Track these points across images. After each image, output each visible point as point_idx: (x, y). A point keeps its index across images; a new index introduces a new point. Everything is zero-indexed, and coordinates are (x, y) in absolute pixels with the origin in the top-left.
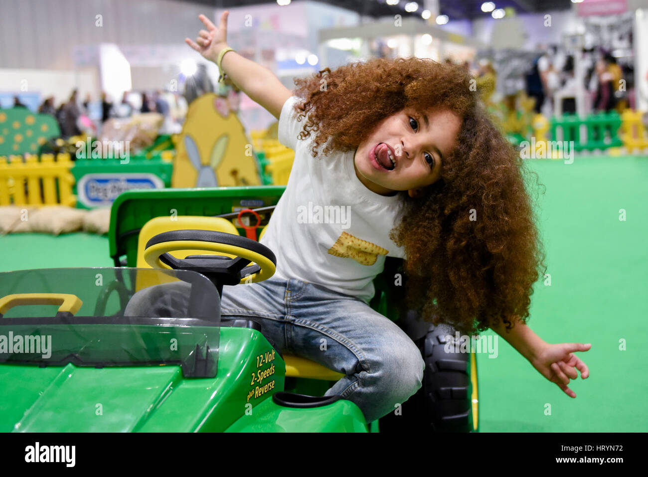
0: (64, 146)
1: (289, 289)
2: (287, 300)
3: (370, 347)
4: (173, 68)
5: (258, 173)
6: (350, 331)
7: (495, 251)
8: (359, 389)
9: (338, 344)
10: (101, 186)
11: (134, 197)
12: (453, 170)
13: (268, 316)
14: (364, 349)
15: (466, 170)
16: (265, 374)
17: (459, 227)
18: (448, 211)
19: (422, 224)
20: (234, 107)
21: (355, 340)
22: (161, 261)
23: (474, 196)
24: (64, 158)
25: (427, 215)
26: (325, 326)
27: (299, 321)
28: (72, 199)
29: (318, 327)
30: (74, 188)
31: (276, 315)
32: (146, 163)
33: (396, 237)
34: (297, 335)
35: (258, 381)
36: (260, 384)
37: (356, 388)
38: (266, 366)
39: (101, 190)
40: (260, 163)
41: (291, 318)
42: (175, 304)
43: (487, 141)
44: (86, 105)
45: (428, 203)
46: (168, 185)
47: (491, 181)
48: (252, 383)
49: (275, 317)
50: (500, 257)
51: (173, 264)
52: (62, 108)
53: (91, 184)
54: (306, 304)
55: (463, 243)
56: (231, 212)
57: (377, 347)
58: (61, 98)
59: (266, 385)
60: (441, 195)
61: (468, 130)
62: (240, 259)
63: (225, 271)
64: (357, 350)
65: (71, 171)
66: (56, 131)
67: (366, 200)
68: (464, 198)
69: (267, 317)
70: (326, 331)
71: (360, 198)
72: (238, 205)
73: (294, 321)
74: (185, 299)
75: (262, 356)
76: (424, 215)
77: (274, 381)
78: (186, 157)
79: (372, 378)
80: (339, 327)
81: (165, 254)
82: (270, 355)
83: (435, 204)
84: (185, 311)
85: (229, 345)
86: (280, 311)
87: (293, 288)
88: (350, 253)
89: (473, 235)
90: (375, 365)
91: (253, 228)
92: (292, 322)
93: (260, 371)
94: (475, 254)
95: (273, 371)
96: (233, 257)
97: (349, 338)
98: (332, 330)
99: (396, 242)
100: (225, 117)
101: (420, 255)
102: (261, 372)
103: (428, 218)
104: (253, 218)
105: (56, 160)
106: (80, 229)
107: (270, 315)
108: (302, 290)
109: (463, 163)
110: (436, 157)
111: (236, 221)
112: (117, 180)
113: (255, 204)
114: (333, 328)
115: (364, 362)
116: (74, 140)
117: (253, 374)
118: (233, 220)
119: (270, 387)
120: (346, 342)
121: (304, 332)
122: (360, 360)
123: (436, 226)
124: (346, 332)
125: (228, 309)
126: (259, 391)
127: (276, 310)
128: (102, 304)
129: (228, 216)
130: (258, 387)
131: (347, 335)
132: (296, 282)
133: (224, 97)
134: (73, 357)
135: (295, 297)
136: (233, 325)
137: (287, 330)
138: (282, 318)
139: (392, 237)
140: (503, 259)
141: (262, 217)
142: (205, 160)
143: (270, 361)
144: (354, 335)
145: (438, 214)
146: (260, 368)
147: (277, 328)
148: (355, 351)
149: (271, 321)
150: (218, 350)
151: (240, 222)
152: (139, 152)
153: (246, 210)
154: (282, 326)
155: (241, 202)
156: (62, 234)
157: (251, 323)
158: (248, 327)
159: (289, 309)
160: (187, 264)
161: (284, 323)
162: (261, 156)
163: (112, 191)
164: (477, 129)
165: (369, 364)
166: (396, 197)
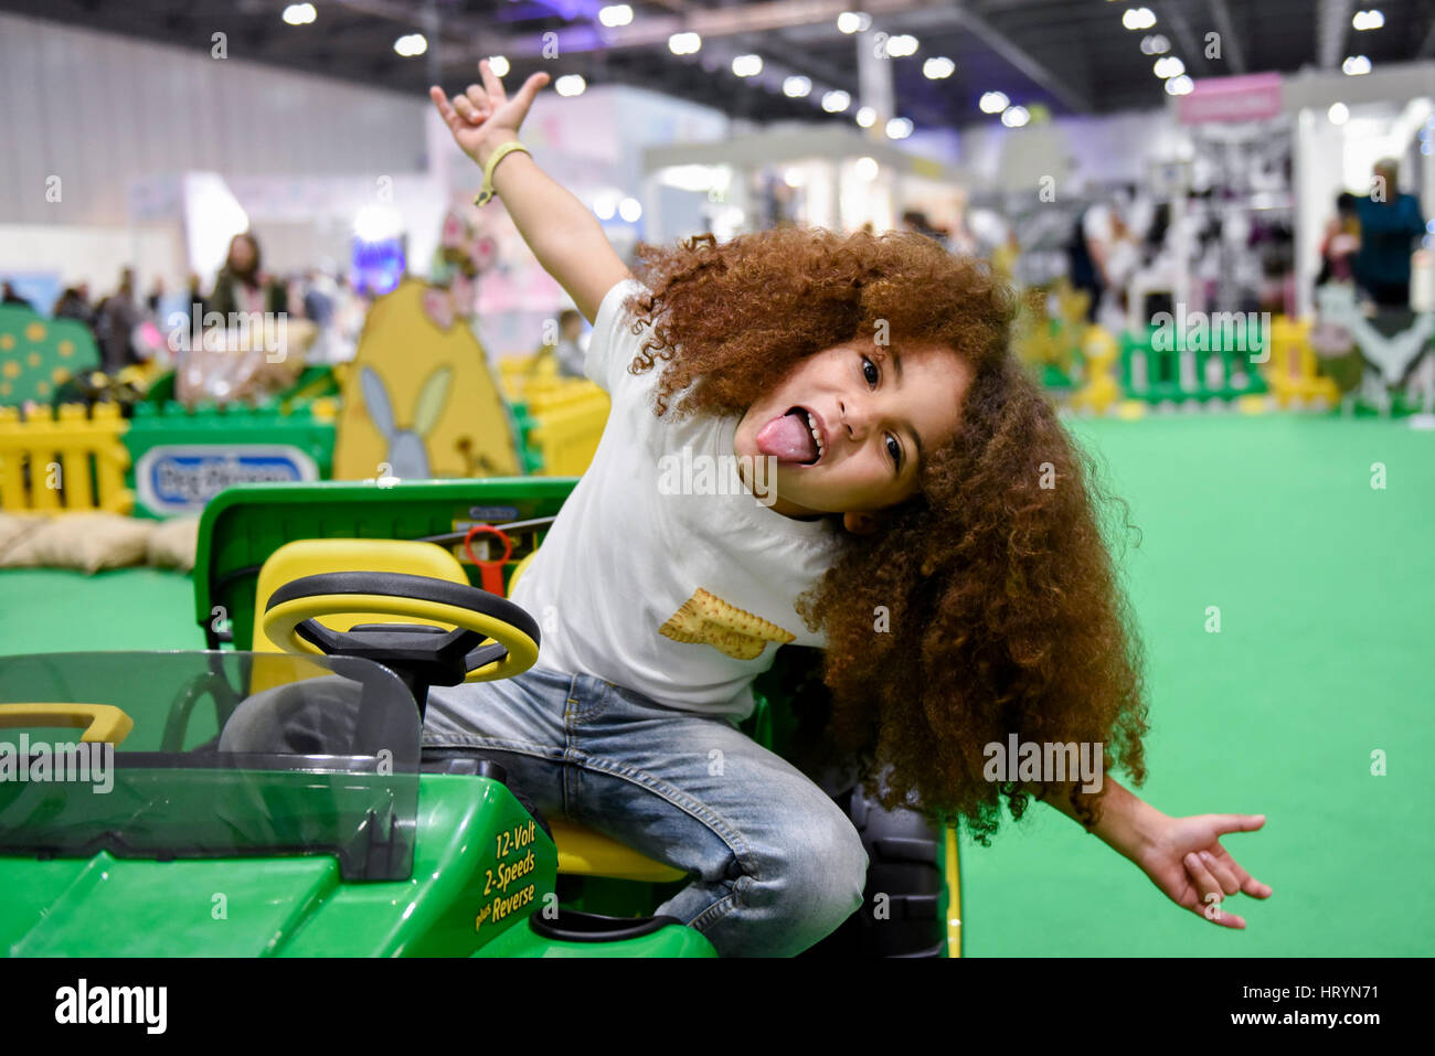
0: (107, 388)
1: (576, 697)
2: (569, 719)
3: (756, 826)
4: (339, 226)
5: (513, 445)
6: (709, 788)
7: (1025, 662)
8: (734, 911)
9: (683, 814)
10: (185, 471)
11: (247, 500)
12: (949, 475)
13: (529, 749)
14: (745, 831)
15: (977, 478)
16: (514, 872)
17: (954, 604)
18: (930, 568)
19: (865, 592)
20: (464, 309)
21: (722, 810)
22: (298, 636)
23: (991, 536)
24: (107, 414)
25: (879, 572)
26: (652, 775)
27: (594, 761)
28: (125, 497)
29: (636, 775)
30: (129, 475)
31: (545, 747)
32: (281, 423)
33: (810, 611)
34: (589, 788)
35: (499, 886)
36: (504, 894)
37: (727, 908)
38: (517, 856)
39: (185, 480)
40: (517, 424)
41: (577, 754)
42: (328, 725)
43: (1027, 422)
44: (154, 302)
45: (882, 547)
46: (326, 472)
47: (1030, 508)
48: (487, 892)
49: (544, 752)
50: (1035, 676)
51: (323, 643)
52: (102, 307)
53: (164, 468)
54: (610, 727)
55: (960, 640)
56: (450, 531)
57: (773, 827)
58: (102, 285)
59: (517, 895)
60: (912, 532)
61: (986, 396)
62: (463, 632)
63: (433, 658)
64: (727, 830)
65: (123, 440)
66: (90, 357)
67: (755, 525)
68: (969, 538)
69: (526, 752)
70: (654, 786)
71: (742, 519)
72: (465, 516)
73: (584, 760)
74: (349, 714)
75: (507, 834)
76: (872, 573)
77: (532, 886)
78: (364, 411)
79: (764, 890)
80: (684, 778)
81: (308, 622)
82: (525, 831)
83: (899, 550)
84: (350, 739)
85: (437, 813)
86: (553, 738)
87: (582, 696)
88: (707, 633)
89: (981, 622)
90: (771, 866)
91: (497, 563)
92: (580, 764)
93: (502, 866)
94: (983, 666)
95: (530, 865)
96: (451, 628)
97: (709, 805)
98: (668, 783)
99: (807, 621)
100: (444, 330)
101: (856, 657)
102: (506, 867)
103: (881, 581)
104: (496, 544)
105: (89, 416)
106: (142, 560)
107: (531, 746)
108: (602, 701)
109: (972, 464)
110: (908, 445)
111: (461, 549)
112: (219, 459)
113: (500, 515)
114: (670, 779)
115: (745, 857)
116: (130, 375)
117: (489, 873)
118: (456, 549)
119: (524, 899)
120: (703, 812)
121: (606, 783)
122: (736, 853)
123: (895, 600)
124: (699, 790)
125: (443, 735)
126: (500, 908)
127: (545, 737)
128: (177, 724)
129: (445, 540)
130: (498, 900)
131: (702, 798)
132: (589, 683)
133: (442, 286)
134: (111, 839)
135: (586, 714)
136: (447, 770)
137: (568, 778)
138: (559, 754)
139: (801, 608)
140: (1042, 682)
141: (515, 541)
142: (404, 418)
143: (524, 844)
144: (720, 800)
145: (903, 574)
146: (503, 859)
147: (548, 774)
148: (724, 832)
149: (533, 761)
150: (413, 823)
151: (469, 553)
152: (265, 401)
153: (482, 526)
154: (556, 771)
155: (472, 511)
156: (103, 570)
157: (485, 767)
158: (479, 773)
159: (574, 737)
160: (353, 643)
161: (563, 764)
162: (520, 411)
163: (209, 482)
164: (1006, 396)
165: (756, 863)
166: (818, 525)
